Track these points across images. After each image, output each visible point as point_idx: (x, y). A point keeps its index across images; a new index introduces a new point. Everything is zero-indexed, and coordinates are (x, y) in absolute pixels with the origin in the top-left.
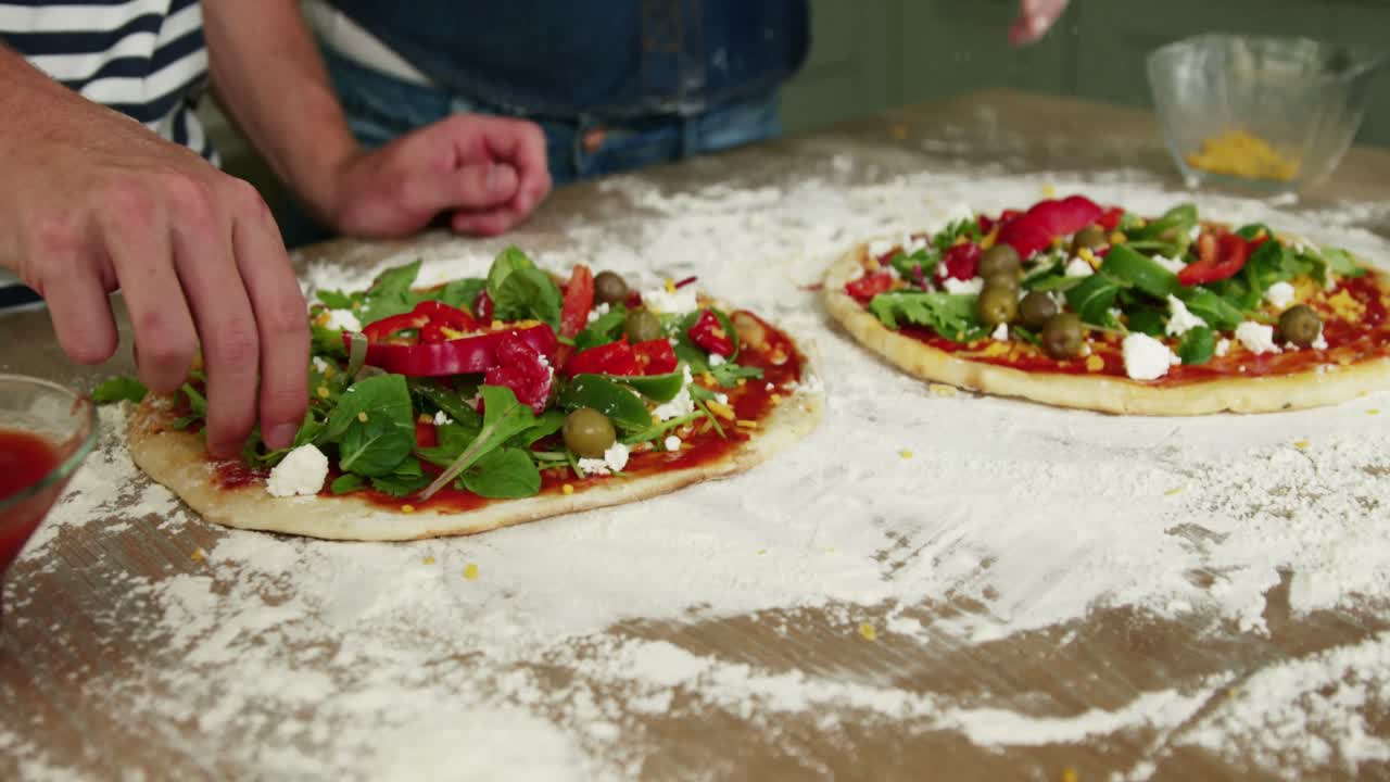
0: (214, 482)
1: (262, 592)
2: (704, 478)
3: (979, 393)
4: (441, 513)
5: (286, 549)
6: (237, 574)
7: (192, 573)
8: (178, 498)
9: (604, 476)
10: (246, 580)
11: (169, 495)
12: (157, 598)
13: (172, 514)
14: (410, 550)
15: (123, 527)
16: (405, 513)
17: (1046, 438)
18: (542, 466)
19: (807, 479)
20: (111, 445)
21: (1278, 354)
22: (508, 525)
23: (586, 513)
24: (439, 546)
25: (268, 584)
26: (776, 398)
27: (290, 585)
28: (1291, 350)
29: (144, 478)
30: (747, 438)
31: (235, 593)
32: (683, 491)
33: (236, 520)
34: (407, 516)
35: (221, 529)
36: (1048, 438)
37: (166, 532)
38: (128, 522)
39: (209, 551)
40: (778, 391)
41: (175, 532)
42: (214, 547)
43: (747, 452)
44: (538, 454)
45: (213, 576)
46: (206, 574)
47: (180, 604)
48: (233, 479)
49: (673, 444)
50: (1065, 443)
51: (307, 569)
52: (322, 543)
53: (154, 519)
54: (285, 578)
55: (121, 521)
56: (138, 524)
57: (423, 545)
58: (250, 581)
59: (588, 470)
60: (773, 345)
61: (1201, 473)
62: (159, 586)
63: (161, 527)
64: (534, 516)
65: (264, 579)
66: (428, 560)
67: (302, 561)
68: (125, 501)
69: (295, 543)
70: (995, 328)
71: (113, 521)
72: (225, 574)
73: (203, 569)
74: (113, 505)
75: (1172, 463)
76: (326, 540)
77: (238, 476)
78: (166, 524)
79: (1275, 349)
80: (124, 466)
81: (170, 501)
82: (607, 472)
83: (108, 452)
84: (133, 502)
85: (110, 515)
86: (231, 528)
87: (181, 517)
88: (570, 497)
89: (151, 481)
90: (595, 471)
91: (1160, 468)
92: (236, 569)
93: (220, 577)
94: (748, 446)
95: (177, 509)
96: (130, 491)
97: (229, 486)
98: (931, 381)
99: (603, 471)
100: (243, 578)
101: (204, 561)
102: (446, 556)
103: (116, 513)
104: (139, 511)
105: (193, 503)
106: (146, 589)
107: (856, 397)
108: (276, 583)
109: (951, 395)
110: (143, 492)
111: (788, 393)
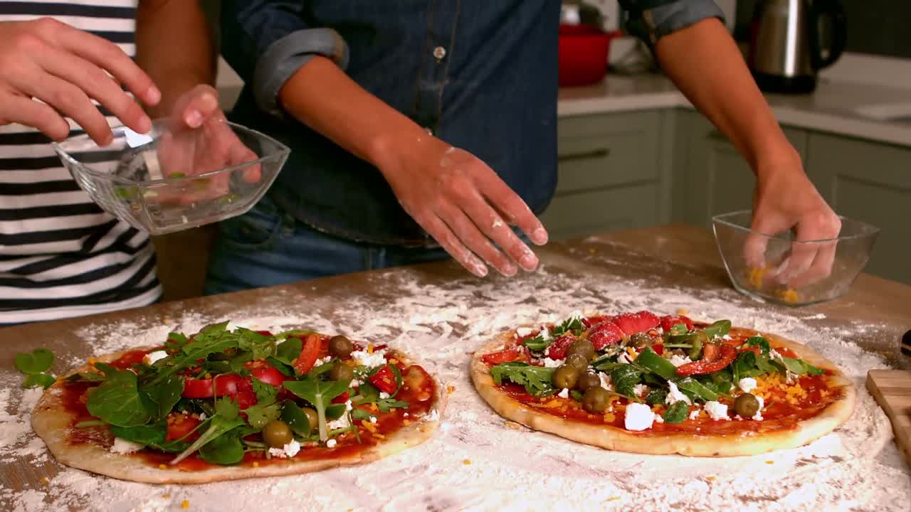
0: (67, 441)
1: (70, 504)
2: (339, 465)
3: (533, 430)
4: (181, 470)
5: (93, 482)
6: (61, 493)
7: (37, 490)
8: (47, 447)
9: (283, 459)
10: (65, 496)
11: (43, 444)
12: (13, 501)
13: (41, 455)
14: (160, 490)
15: (12, 460)
16: (162, 469)
17: (558, 460)
18: (249, 450)
19: (403, 471)
20: (24, 412)
21: (729, 421)
22: (218, 481)
23: (265, 479)
24: (176, 489)
25: (76, 500)
26: (406, 422)
27: (86, 502)
28: (737, 420)
29: (34, 434)
30: (375, 444)
31: (56, 503)
32: (325, 472)
33: (71, 463)
34: (162, 471)
35: (64, 467)
36: (560, 460)
37: (33, 465)
38: (15, 457)
39: (51, 478)
40: (410, 418)
41: (38, 466)
42: (55, 476)
43: (371, 452)
44: (247, 443)
45: (48, 493)
46: (45, 491)
47: (24, 506)
48: (77, 440)
49: (332, 443)
50: (568, 465)
51: (100, 494)
52: (114, 480)
53: (31, 457)
54: (86, 497)
55: (11, 457)
56: (20, 459)
57: (168, 487)
58: (67, 497)
59: (274, 455)
60: (424, 390)
61: (637, 490)
62: (17, 495)
63: (32, 462)
64: (232, 478)
65: (74, 496)
66: (166, 496)
67: (99, 489)
68: (20, 445)
69: (100, 479)
70: (561, 390)
71: (8, 456)
72: (55, 492)
73: (44, 488)
74: (11, 447)
75: (623, 482)
76: (116, 479)
77: (81, 439)
78: (35, 460)
79: (727, 418)
80: (26, 427)
81: (42, 448)
82: (285, 456)
83: (21, 416)
84: (22, 447)
85: (7, 452)
86: (68, 466)
87: (45, 458)
88: (257, 469)
89: (37, 436)
90: (278, 455)
91: (615, 484)
92: (61, 490)
93: (51, 493)
94: (373, 449)
95: (44, 453)
96: (24, 440)
97: (74, 443)
98: (509, 420)
99: (283, 456)
100: (63, 495)
101: (47, 484)
102: (177, 494)
103: (11, 452)
104: (24, 452)
105: (54, 451)
106: (9, 496)
107: (459, 425)
108: (79, 499)
109: (517, 429)
110: (31, 441)
111: (415, 419)
